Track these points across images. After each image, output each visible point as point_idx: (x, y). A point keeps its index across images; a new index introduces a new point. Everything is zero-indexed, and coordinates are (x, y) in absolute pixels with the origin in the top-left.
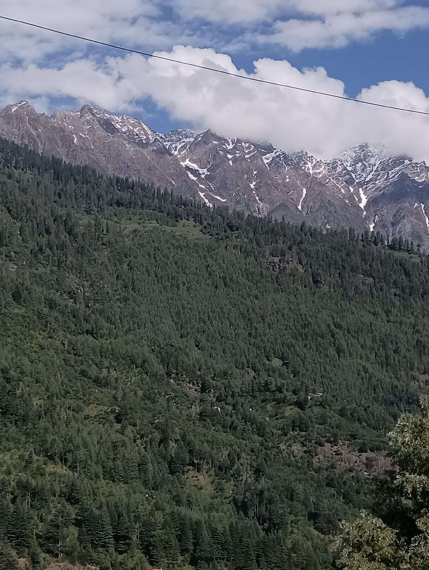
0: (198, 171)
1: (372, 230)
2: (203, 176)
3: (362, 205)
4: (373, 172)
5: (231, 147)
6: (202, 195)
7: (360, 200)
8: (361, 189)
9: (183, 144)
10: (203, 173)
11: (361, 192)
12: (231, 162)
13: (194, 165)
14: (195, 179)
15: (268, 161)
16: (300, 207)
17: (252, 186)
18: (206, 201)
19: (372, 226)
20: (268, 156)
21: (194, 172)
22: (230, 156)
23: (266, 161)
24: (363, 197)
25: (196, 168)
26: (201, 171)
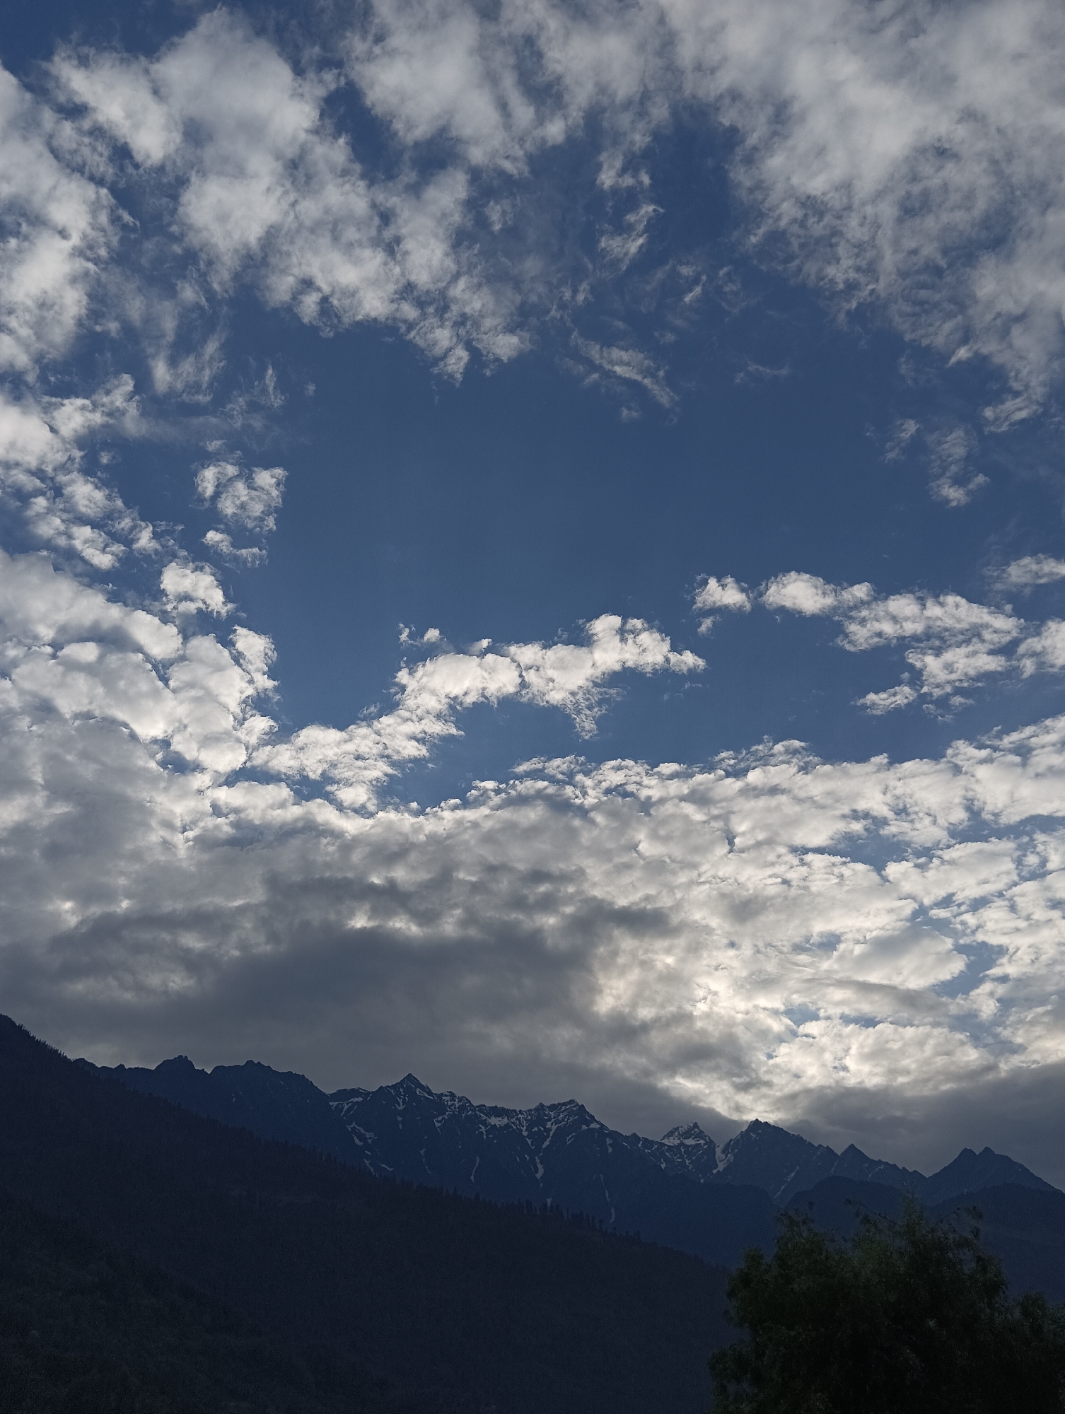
0: (364, 1135)
1: (549, 1205)
2: (370, 1141)
3: (539, 1176)
4: (550, 1139)
5: (401, 1107)
6: (367, 1162)
7: (537, 1170)
8: (537, 1158)
9: (350, 1104)
10: (370, 1138)
11: (538, 1161)
12: (400, 1126)
13: (360, 1128)
14: (360, 1144)
15: (440, 1124)
16: (472, 1178)
17: (422, 1152)
18: (372, 1169)
19: (549, 1201)
20: (440, 1118)
21: (362, 1137)
22: (400, 1119)
23: (438, 1125)
24: (540, 1167)
25: (363, 1131)
26: (368, 1135)
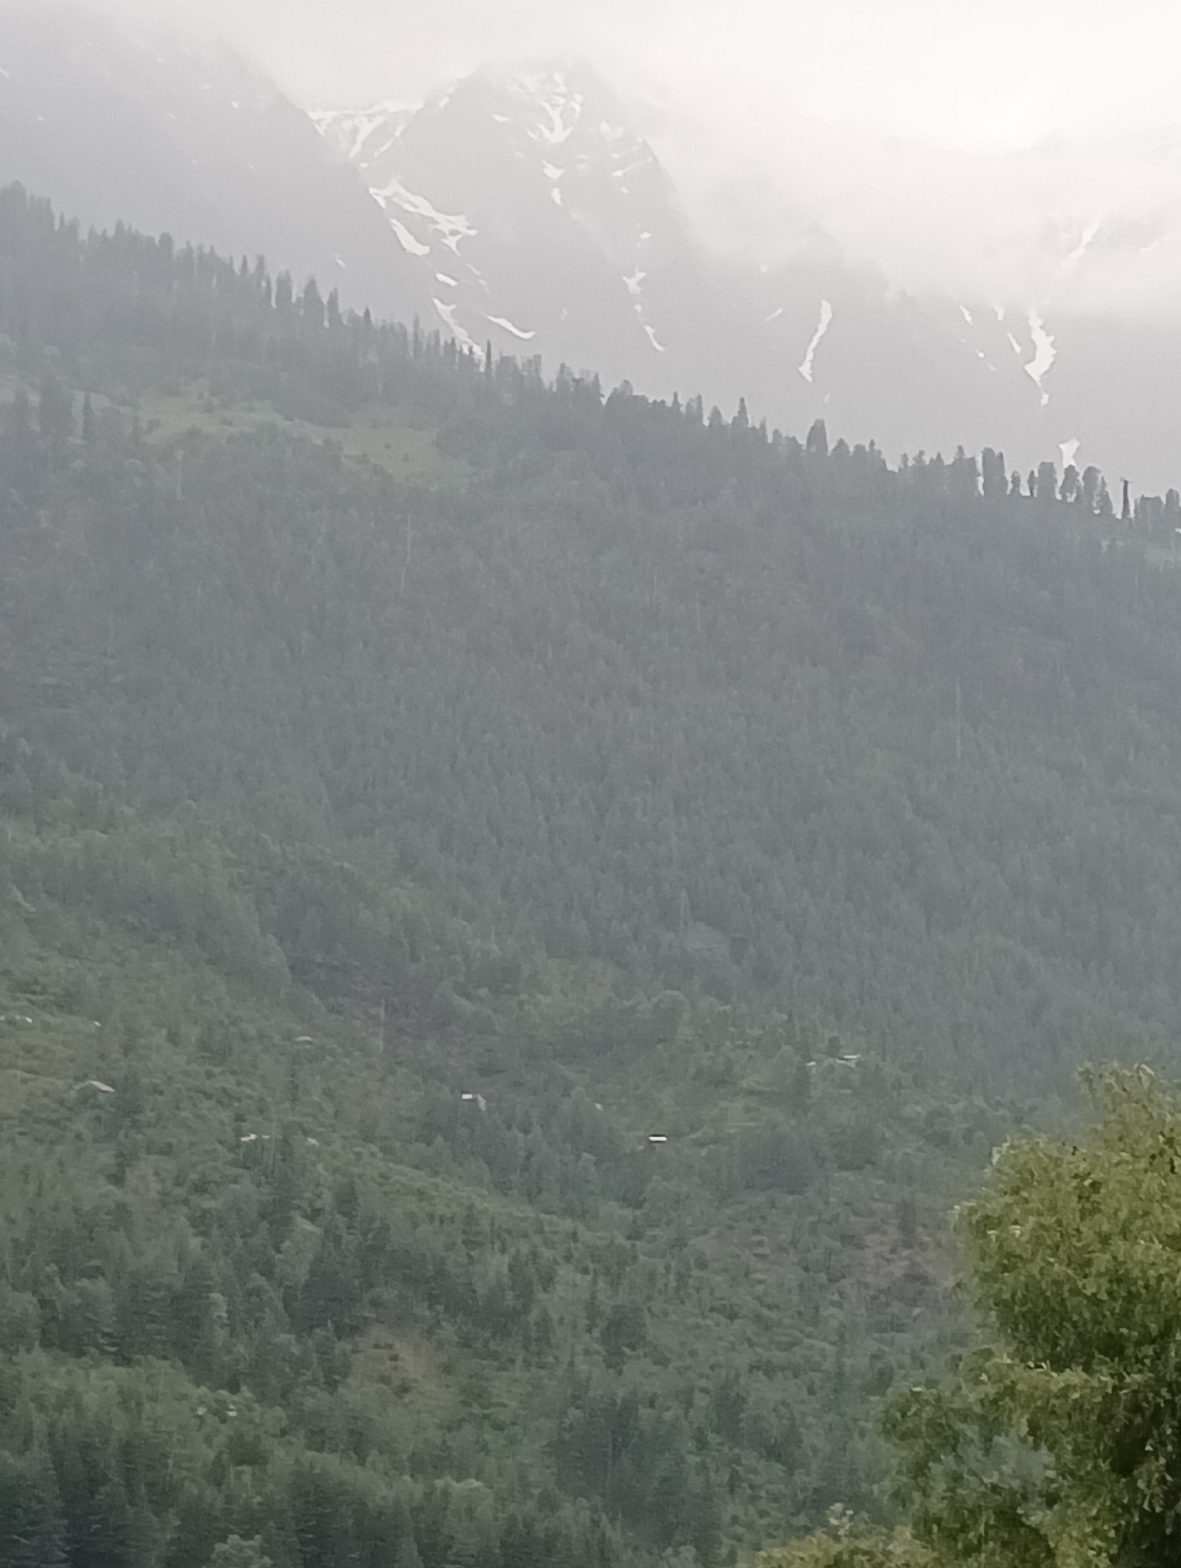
0: (432, 221)
1: (1067, 461)
2: (452, 242)
3: (1036, 370)
5: (558, 136)
6: (445, 311)
7: (1029, 351)
8: (1033, 312)
10: (454, 233)
11: (1034, 320)
12: (556, 195)
13: (418, 200)
16: (805, 369)
17: (632, 285)
18: (461, 334)
19: (1067, 448)
21: (419, 227)
22: (553, 173)
24: (1042, 340)
25: (426, 209)
26: (445, 224)
